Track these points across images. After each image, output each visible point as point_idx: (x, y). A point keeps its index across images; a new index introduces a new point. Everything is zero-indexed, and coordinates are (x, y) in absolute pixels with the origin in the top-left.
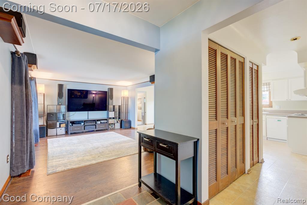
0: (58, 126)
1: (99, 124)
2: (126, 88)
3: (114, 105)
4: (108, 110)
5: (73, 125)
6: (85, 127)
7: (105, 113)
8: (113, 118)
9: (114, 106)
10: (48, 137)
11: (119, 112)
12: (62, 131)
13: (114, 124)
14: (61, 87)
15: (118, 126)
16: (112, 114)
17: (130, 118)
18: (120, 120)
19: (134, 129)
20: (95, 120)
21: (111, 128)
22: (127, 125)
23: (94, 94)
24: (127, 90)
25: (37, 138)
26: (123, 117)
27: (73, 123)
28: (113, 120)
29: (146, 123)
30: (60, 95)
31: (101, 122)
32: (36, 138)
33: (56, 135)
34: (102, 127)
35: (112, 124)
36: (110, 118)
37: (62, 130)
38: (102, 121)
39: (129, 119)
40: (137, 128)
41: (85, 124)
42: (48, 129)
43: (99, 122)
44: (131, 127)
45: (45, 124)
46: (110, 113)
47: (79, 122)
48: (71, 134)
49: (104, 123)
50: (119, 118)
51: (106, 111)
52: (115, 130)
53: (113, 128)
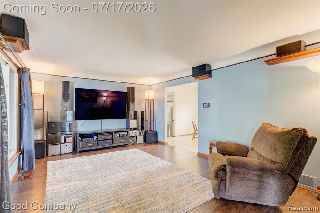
0: (63, 141)
1: (117, 137)
2: (150, 87)
3: (135, 110)
4: (128, 117)
5: (83, 139)
6: (99, 141)
7: (124, 121)
8: (135, 129)
9: (136, 112)
10: (49, 158)
11: (141, 120)
12: (67, 148)
13: (136, 137)
14: (66, 84)
15: (141, 139)
16: (133, 124)
17: (157, 128)
18: (143, 131)
19: (163, 143)
20: (112, 133)
22: (153, 139)
23: (105, 96)
24: (151, 89)
25: (31, 163)
26: (147, 127)
27: (82, 136)
28: (135, 131)
29: (174, 135)
30: (66, 96)
31: (120, 135)
32: (29, 163)
33: (60, 153)
34: (121, 142)
35: (134, 137)
36: (131, 129)
37: (68, 146)
38: (121, 133)
39: (154, 130)
40: (167, 143)
41: (99, 138)
42: (49, 146)
43: (117, 135)
44: (158, 141)
45: (45, 139)
46: (131, 121)
47: (90, 136)
48: (80, 152)
49: (123, 136)
50: (142, 129)
51: (126, 119)
52: (138, 145)
53: (135, 142)
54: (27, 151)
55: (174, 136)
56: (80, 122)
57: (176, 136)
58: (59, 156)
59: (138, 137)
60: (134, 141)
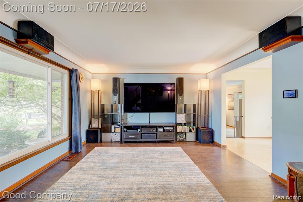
0: (113, 131)
1: (162, 132)
2: (206, 76)
3: (185, 103)
4: (176, 112)
5: (128, 131)
6: (142, 134)
7: (172, 115)
8: (185, 124)
9: (186, 105)
10: (103, 144)
11: (193, 115)
12: (116, 137)
13: (186, 133)
15: (191, 137)
16: (182, 118)
17: (213, 125)
18: (194, 127)
19: (219, 146)
20: (155, 127)
21: (179, 140)
22: (206, 138)
24: (206, 78)
26: (200, 123)
27: (129, 128)
28: (184, 127)
29: (243, 135)
30: (115, 91)
31: (164, 129)
33: (110, 141)
34: (166, 137)
35: (182, 133)
36: (180, 124)
37: (117, 135)
38: (165, 128)
39: (210, 127)
40: (226, 146)
41: (142, 131)
42: (103, 133)
43: (161, 130)
44: (213, 141)
45: (100, 127)
46: (178, 115)
47: (136, 128)
48: (126, 142)
49: (169, 131)
50: (194, 125)
52: (187, 142)
53: (184, 139)
54: (74, 137)
55: (243, 137)
56: (129, 114)
57: (245, 137)
58: (110, 144)
59: (187, 134)
60: (182, 137)
